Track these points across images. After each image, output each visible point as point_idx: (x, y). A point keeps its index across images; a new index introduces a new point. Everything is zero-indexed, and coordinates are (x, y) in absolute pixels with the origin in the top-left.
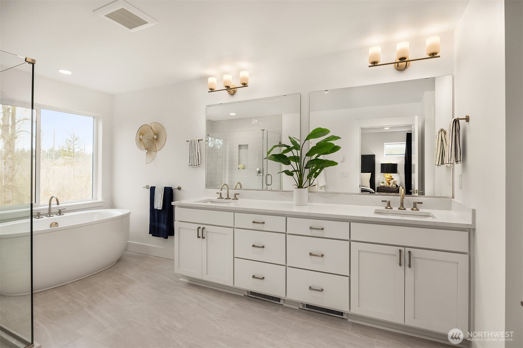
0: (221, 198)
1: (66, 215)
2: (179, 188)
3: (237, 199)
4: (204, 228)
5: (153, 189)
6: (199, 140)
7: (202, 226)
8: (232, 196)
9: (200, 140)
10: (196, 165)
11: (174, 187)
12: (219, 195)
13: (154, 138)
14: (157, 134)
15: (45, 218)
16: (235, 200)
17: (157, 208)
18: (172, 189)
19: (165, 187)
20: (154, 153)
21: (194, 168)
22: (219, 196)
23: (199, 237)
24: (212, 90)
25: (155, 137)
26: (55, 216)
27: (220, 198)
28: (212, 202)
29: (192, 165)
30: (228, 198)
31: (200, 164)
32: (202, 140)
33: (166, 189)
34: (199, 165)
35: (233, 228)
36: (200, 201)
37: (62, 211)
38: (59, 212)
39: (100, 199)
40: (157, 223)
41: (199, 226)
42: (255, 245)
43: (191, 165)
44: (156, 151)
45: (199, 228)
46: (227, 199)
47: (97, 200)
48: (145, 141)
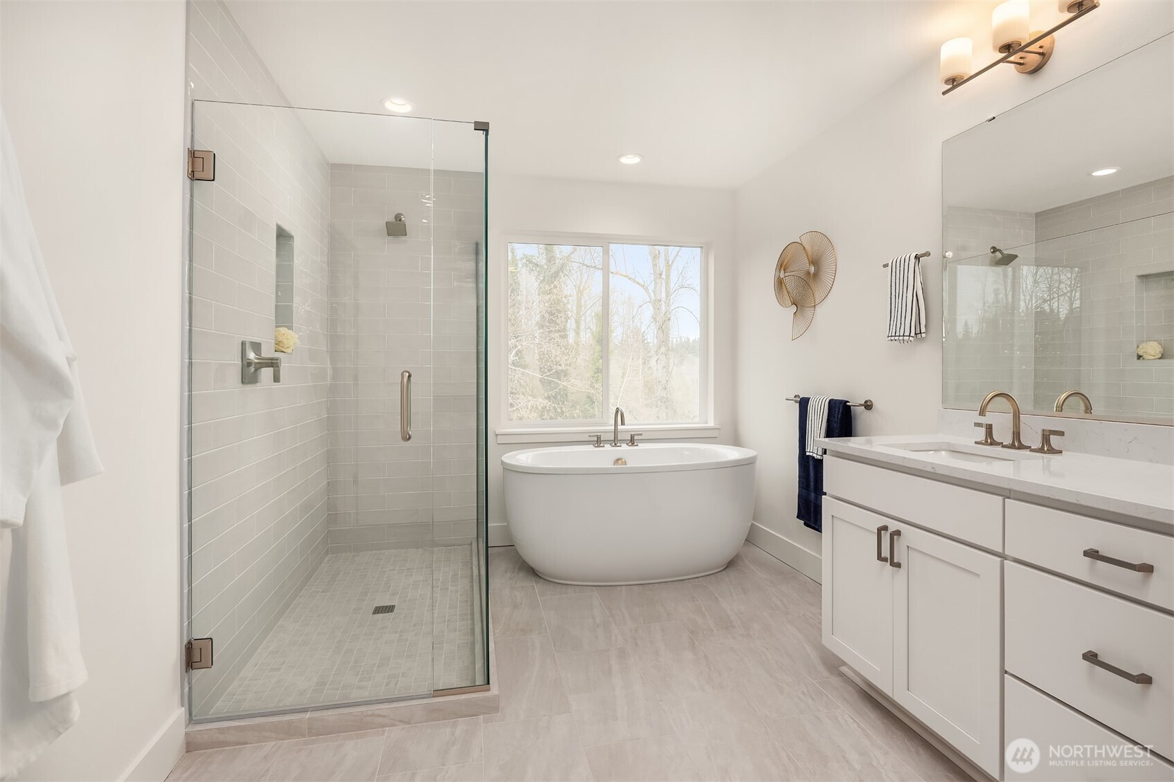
0: (990, 440)
1: (642, 446)
2: (868, 406)
3: (1052, 451)
4: (898, 533)
5: (804, 403)
6: (916, 257)
7: (893, 526)
8: (1032, 437)
9: (923, 255)
10: (907, 333)
11: (855, 399)
12: (983, 431)
13: (809, 273)
14: (815, 262)
15: (608, 447)
16: (1045, 453)
17: (811, 454)
18: (849, 407)
19: (830, 400)
20: (809, 312)
21: (905, 342)
22: (981, 434)
23: (880, 557)
24: (954, 82)
25: (812, 269)
26: (624, 447)
27: (986, 443)
28: (955, 452)
29: (897, 334)
30: (1017, 443)
31: (923, 330)
32: (927, 254)
33: (833, 404)
34: (921, 333)
35: (1003, 556)
36: (906, 447)
37: (636, 437)
38: (631, 441)
39: (711, 424)
40: (813, 495)
41: (885, 521)
42: (1101, 658)
43: (893, 334)
44: (815, 306)
45: (885, 528)
46: (1012, 446)
47: (707, 423)
48: (790, 282)
